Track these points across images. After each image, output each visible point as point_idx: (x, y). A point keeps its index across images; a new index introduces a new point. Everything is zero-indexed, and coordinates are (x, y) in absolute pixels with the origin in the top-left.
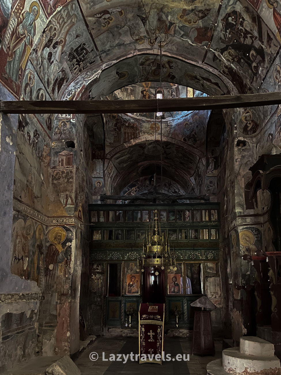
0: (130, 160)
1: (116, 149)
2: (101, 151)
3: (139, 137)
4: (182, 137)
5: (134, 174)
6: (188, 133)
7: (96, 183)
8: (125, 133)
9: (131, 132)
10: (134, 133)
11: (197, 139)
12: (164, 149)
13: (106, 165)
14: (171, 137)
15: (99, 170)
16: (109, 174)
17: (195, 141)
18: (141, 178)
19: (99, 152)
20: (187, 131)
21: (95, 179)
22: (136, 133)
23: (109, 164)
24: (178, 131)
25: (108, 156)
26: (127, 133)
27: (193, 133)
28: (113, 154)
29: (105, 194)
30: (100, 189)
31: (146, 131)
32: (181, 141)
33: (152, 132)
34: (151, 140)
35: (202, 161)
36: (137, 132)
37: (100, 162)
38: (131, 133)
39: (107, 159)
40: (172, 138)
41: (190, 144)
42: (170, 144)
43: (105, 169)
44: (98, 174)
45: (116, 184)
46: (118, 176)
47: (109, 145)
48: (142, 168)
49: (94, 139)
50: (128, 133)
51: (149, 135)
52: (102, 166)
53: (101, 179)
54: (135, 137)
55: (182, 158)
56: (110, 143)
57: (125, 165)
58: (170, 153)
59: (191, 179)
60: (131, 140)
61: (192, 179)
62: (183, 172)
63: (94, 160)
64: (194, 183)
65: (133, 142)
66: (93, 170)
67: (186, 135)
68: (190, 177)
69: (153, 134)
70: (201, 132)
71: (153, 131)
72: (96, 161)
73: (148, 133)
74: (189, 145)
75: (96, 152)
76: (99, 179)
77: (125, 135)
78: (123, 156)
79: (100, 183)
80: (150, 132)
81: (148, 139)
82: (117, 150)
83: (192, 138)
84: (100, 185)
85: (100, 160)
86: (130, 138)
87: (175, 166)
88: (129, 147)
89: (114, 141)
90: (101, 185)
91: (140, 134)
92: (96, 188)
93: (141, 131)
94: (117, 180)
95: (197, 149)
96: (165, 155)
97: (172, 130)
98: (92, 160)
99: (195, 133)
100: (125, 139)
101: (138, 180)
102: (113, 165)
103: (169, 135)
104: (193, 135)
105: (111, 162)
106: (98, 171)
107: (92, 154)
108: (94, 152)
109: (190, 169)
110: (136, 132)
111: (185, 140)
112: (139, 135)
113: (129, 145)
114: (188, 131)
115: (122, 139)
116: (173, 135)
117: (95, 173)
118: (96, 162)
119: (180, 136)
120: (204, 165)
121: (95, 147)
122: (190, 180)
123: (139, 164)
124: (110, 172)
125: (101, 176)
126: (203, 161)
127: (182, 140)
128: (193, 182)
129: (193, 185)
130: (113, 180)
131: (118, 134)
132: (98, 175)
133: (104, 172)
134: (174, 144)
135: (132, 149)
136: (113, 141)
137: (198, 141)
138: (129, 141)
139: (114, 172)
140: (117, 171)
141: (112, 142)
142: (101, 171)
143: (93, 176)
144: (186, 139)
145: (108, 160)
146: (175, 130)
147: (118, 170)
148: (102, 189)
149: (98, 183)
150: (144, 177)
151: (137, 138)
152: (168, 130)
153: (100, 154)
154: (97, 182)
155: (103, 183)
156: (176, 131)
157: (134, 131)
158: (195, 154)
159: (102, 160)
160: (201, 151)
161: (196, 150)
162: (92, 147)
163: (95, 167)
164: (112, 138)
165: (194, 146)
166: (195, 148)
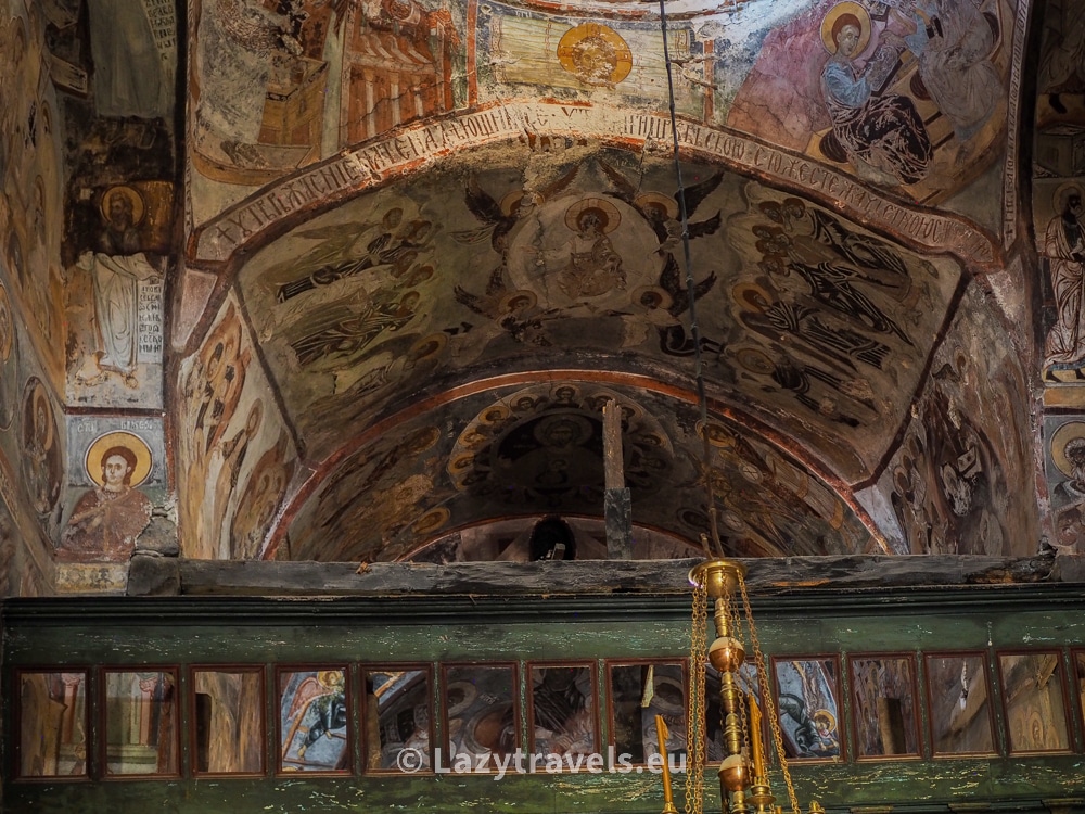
0: (386, 335)
1: (282, 193)
2: (148, 186)
3: (471, 111)
4: (812, 127)
5: (420, 484)
6: (857, 91)
7: (96, 456)
8: (357, 75)
9: (402, 76)
10: (430, 80)
11: (935, 132)
12: (662, 236)
13: (191, 311)
14: (722, 128)
15: (123, 344)
16: (219, 407)
17: (919, 147)
18: (465, 534)
19: (133, 194)
20: (848, 81)
21: (90, 424)
22: (449, 86)
23: (213, 306)
24: (780, 83)
25: (214, 247)
26: (369, 78)
27: (901, 87)
28: (256, 229)
29: (173, 553)
30: (126, 503)
31: (523, 73)
32: (802, 156)
33: (573, 85)
34: (568, 143)
35: (989, 292)
36: (455, 76)
37: (135, 277)
38: (404, 79)
39: (202, 265)
40: (732, 132)
41: (877, 177)
42: (717, 180)
43: (179, 343)
44: (116, 380)
45: (277, 538)
46: (289, 469)
47: (221, 157)
48: (481, 429)
49: (90, 69)
50: (380, 80)
51: (551, 101)
52: (151, 316)
53: (143, 424)
54: (441, 113)
55: (804, 326)
56: (229, 147)
57: (348, 379)
58: (710, 281)
59: (867, 505)
60: (406, 134)
61: (876, 504)
62: (802, 453)
63: (85, 260)
64: (892, 528)
65: (423, 147)
66: (70, 349)
67: (845, 113)
68: (857, 488)
69: (581, 97)
70: (964, 69)
71: (582, 82)
72: (102, 269)
73: (542, 89)
74: (868, 184)
75: (103, 189)
76: (125, 423)
77: (358, 94)
78: (331, 275)
79: (131, 459)
80: (560, 82)
81: (542, 130)
82: (292, 198)
83: (892, 126)
84: (126, 479)
85: (139, 264)
86: (397, 118)
87: (735, 412)
88: (392, 180)
89: (266, 136)
90: (138, 477)
91: (482, 90)
92: (89, 498)
93: (488, 71)
94: (286, 506)
95: (934, 211)
96: (662, 316)
97: (730, 82)
98: (69, 257)
99: (917, 84)
100: (354, 120)
101: (440, 548)
102: (247, 343)
103: (709, 115)
104: (904, 102)
105: (231, 297)
106: (117, 356)
107: (72, 205)
108: (85, 194)
109: (854, 423)
110: (447, 72)
111: (830, 147)
112: (473, 95)
113: (386, 165)
114: (854, 74)
115: (331, 119)
116: (742, 116)
117: (88, 368)
118: (103, 274)
119: (796, 123)
120: (1007, 325)
121: (95, 147)
122: (862, 510)
123: (460, 392)
124: (223, 391)
125: (145, 396)
126: (997, 290)
127: (814, 150)
128: (882, 523)
129: (882, 544)
130: (251, 486)
131: (298, 77)
132: (114, 391)
133: (170, 362)
134: (751, 176)
135: (411, 211)
136: (257, 128)
137: (938, 153)
138: (387, 135)
139: (256, 412)
140: (287, 420)
141: (250, 137)
142: (143, 357)
143: (71, 394)
144: (843, 141)
145: (213, 277)
146: (750, 80)
147: (293, 413)
148: (149, 508)
149: (114, 460)
150: (486, 528)
151: (453, 117)
152: (693, 75)
153: (137, 215)
154: (108, 444)
155: (160, 455)
156: (761, 86)
157: (429, 70)
158: (925, 250)
159: (155, 265)
160: (970, 223)
161: (927, 218)
162: (70, 145)
163: (96, 320)
164: (251, 104)
165: (910, 189)
166: (918, 207)
